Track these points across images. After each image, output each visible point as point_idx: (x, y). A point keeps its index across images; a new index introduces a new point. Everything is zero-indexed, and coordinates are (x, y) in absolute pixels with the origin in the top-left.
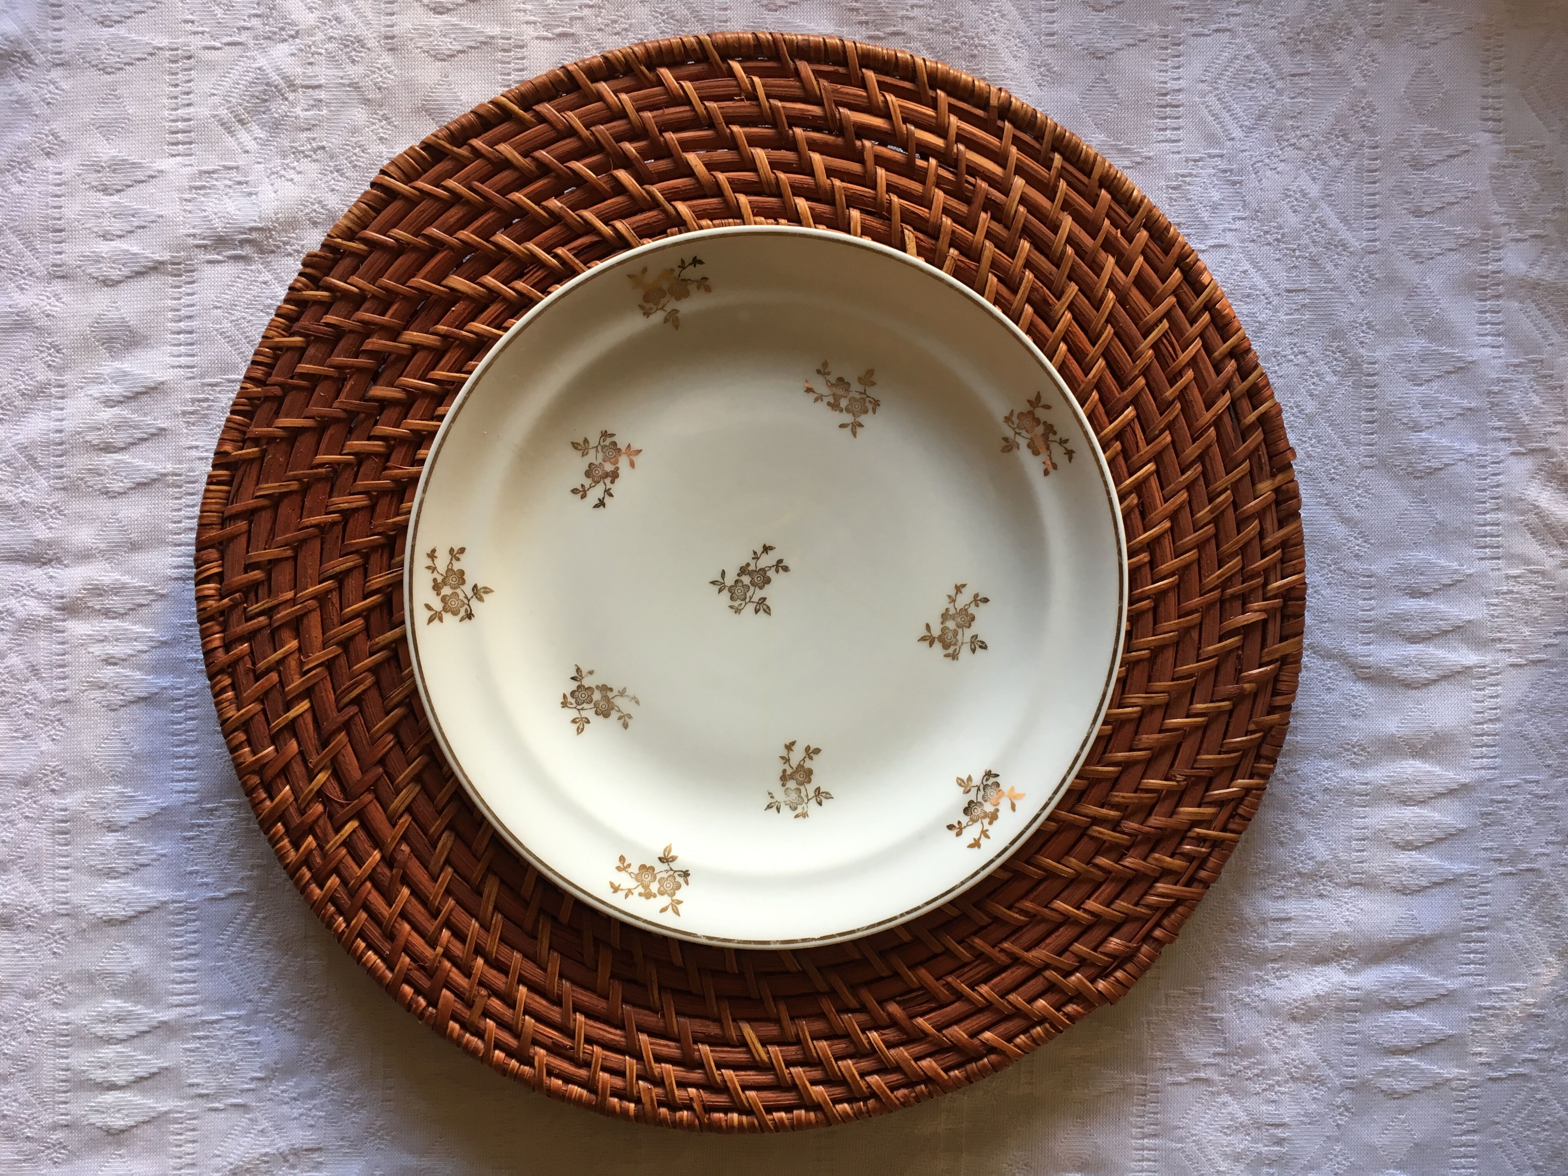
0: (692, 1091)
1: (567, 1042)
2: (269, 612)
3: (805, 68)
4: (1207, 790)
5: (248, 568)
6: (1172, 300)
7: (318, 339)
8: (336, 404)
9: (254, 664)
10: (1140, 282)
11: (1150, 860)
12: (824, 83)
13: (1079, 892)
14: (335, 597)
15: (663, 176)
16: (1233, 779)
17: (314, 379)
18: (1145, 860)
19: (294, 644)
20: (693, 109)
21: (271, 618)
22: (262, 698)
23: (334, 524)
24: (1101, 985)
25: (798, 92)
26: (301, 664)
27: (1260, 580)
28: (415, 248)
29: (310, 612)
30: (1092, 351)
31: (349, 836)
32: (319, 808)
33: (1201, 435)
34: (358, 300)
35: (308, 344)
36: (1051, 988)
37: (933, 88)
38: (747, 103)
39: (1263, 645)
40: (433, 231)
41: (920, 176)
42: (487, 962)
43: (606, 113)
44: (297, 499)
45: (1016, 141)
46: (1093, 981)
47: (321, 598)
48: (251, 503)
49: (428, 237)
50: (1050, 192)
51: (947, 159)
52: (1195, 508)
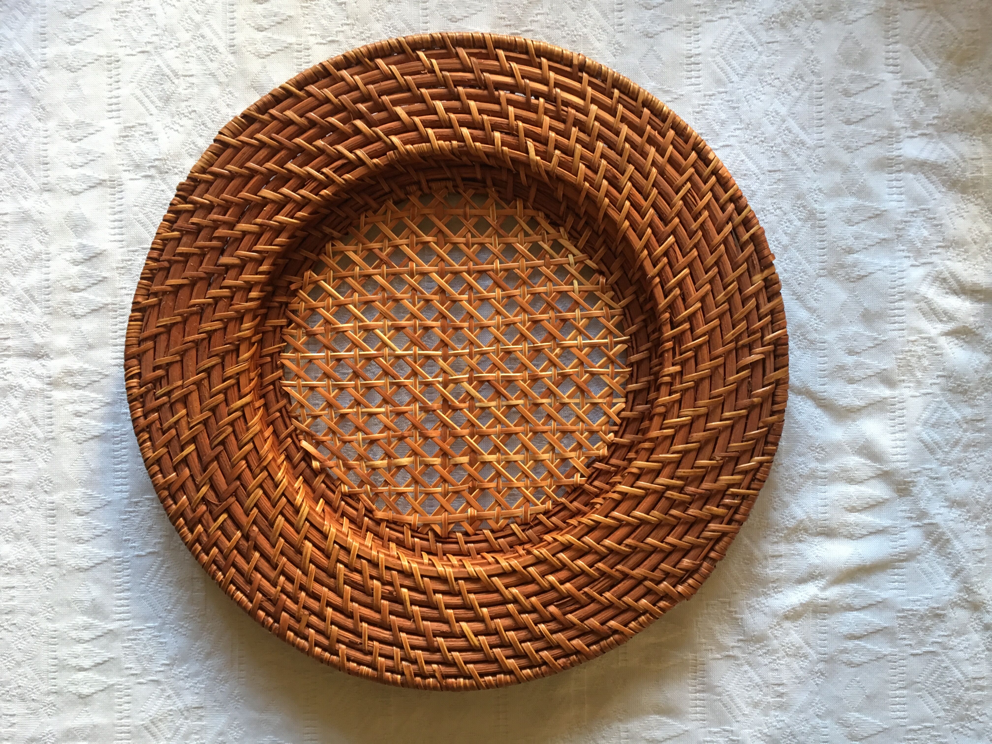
0: (435, 666)
1: (358, 640)
2: (168, 394)
3: (462, 52)
4: (736, 465)
5: (155, 369)
6: (692, 170)
7: (188, 232)
8: (200, 269)
9: (161, 425)
10: (671, 161)
11: (704, 510)
12: (473, 59)
13: (662, 532)
14: (206, 383)
15: (382, 122)
16: (752, 457)
17: (187, 256)
18: (701, 510)
19: (184, 411)
20: (398, 82)
21: (170, 397)
22: (167, 445)
23: (203, 339)
24: (680, 588)
25: (459, 66)
26: (189, 423)
27: (759, 335)
28: (241, 175)
29: (191, 392)
30: (645, 204)
31: (222, 523)
32: (204, 508)
33: (716, 250)
34: (210, 208)
35: (182, 235)
36: (649, 592)
37: (539, 56)
38: (429, 75)
39: (764, 375)
40: (251, 164)
41: (534, 109)
42: (307, 594)
43: (347, 88)
44: (181, 326)
45: (590, 84)
46: (674, 586)
47: (198, 384)
48: (154, 331)
49: (247, 168)
50: (613, 112)
51: (550, 98)
52: (716, 294)
